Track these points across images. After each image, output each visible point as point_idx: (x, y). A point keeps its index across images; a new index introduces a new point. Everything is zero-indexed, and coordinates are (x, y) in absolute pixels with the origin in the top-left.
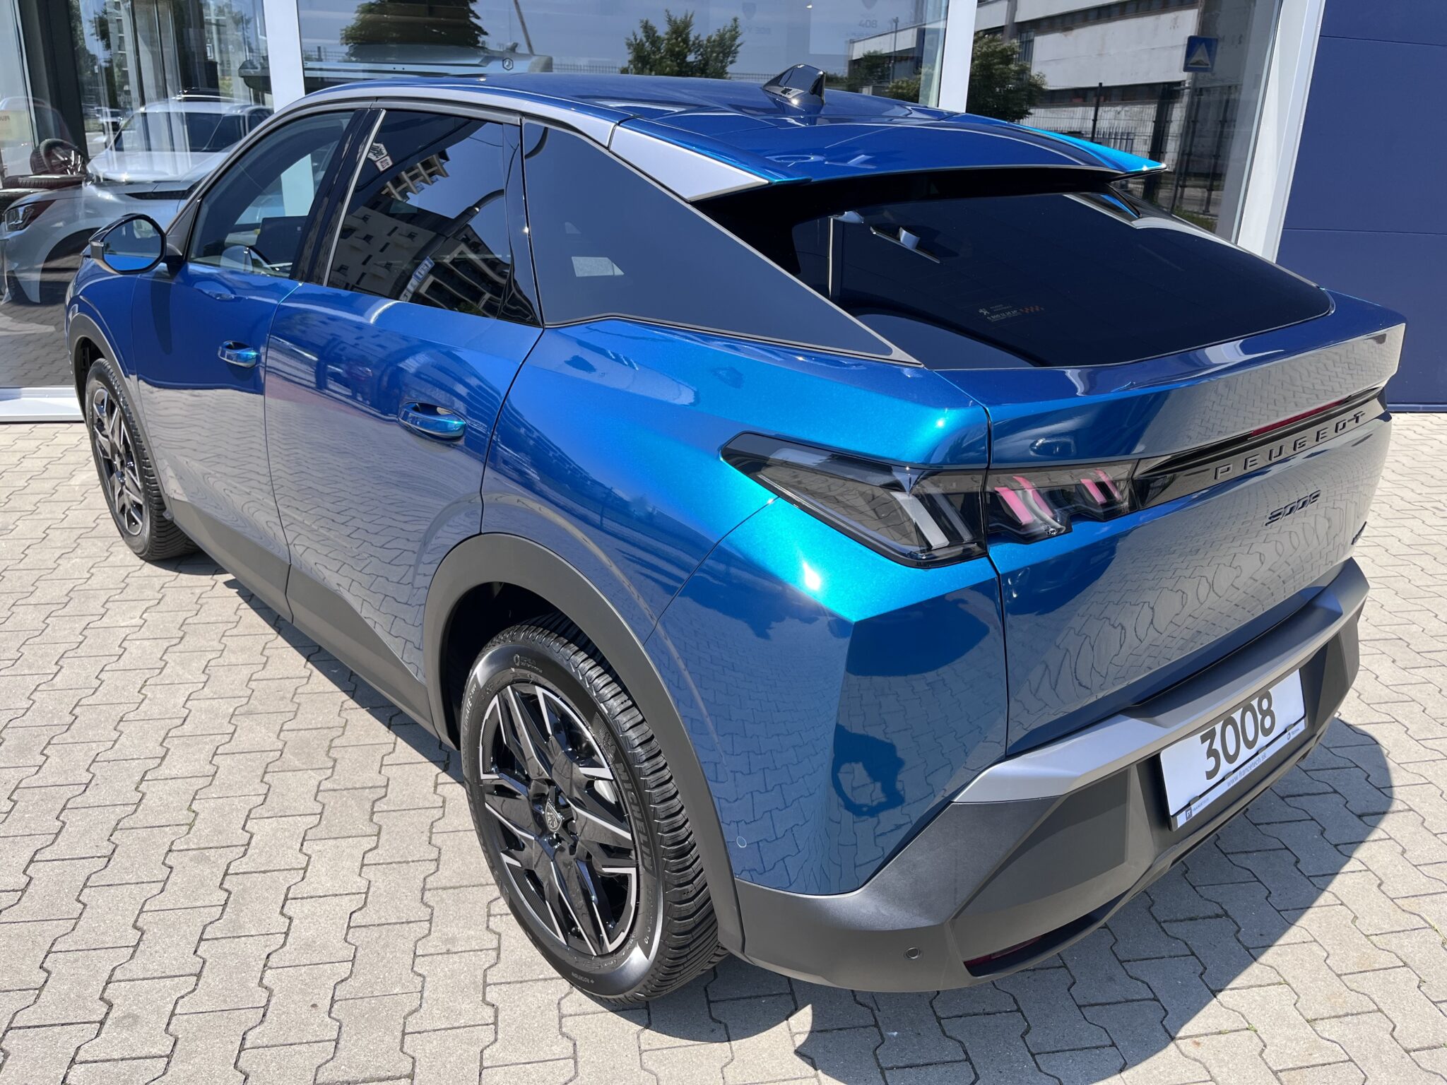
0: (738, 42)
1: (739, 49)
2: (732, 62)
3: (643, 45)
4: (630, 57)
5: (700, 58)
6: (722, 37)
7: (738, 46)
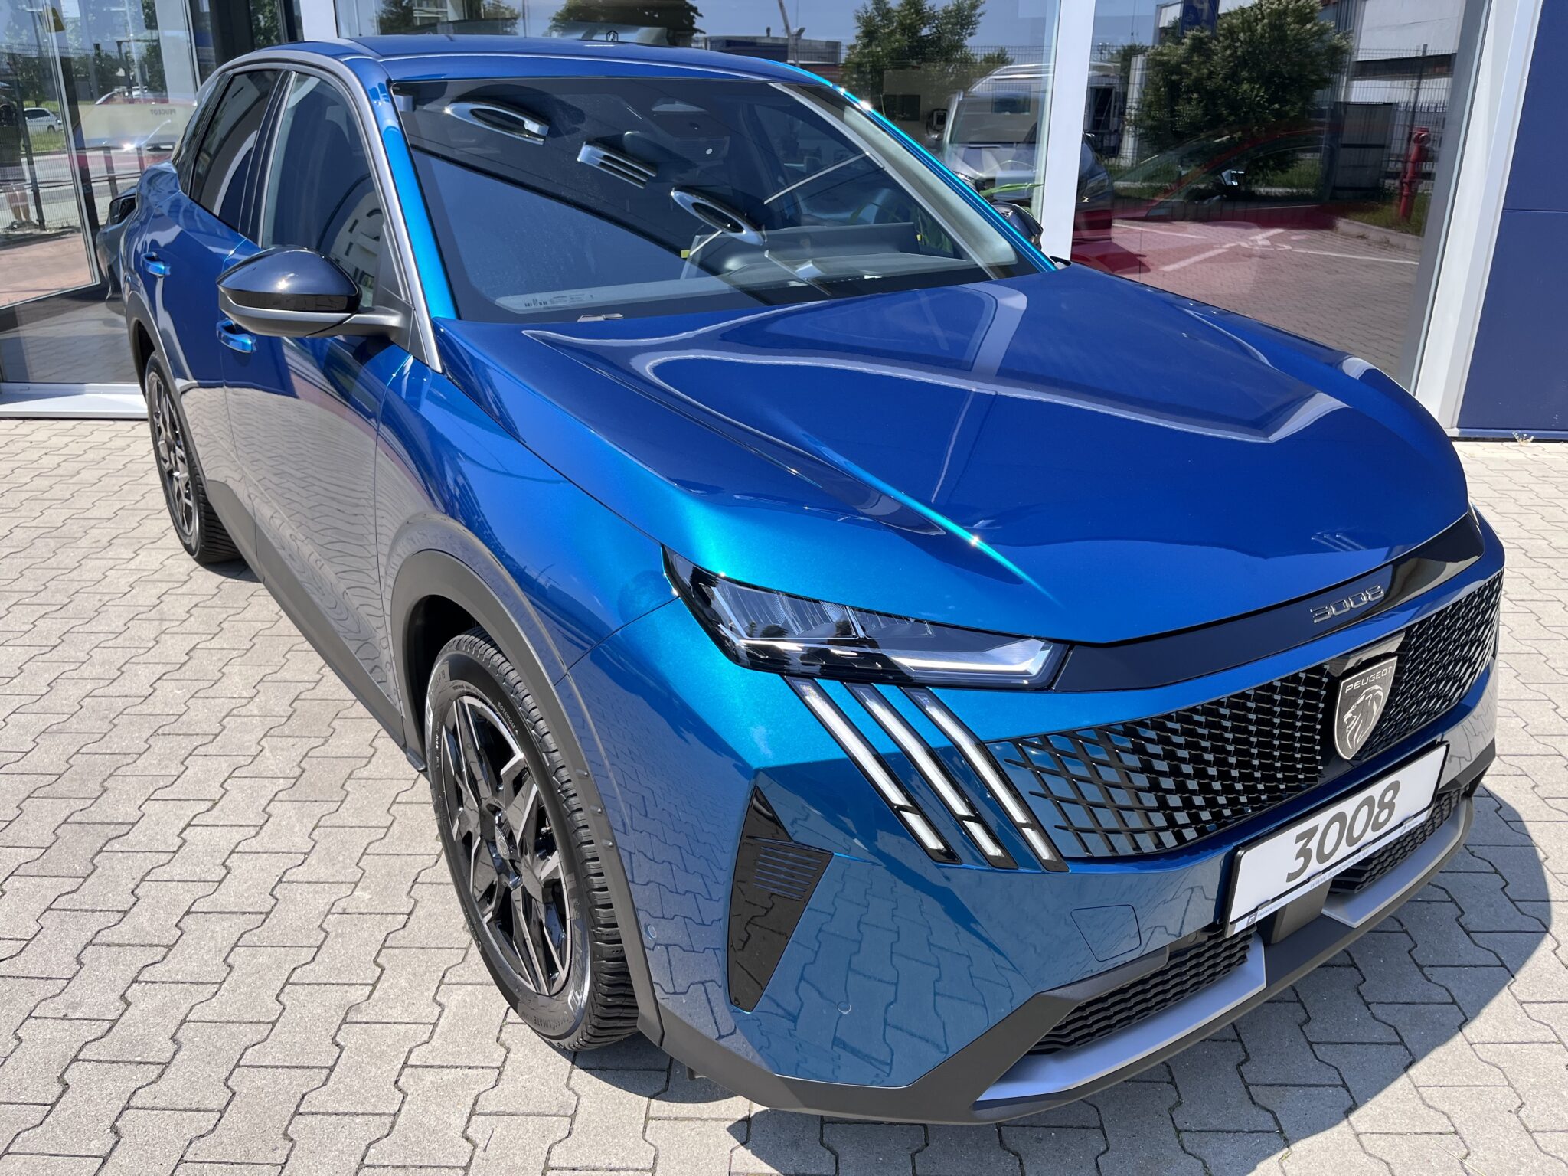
0: (978, 11)
1: (980, 19)
2: (971, 35)
3: (874, 19)
4: (858, 32)
5: (935, 30)
6: (959, 8)
7: (980, 15)
